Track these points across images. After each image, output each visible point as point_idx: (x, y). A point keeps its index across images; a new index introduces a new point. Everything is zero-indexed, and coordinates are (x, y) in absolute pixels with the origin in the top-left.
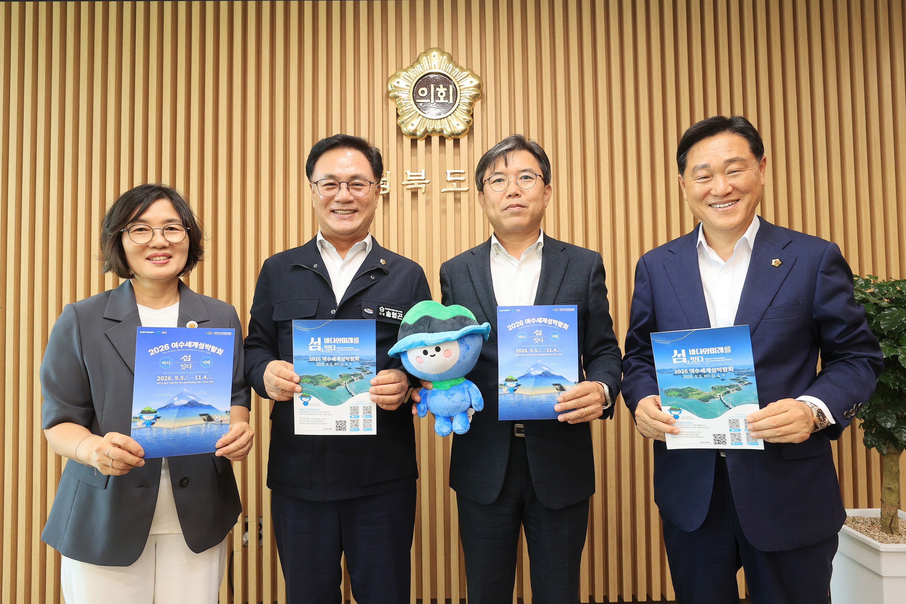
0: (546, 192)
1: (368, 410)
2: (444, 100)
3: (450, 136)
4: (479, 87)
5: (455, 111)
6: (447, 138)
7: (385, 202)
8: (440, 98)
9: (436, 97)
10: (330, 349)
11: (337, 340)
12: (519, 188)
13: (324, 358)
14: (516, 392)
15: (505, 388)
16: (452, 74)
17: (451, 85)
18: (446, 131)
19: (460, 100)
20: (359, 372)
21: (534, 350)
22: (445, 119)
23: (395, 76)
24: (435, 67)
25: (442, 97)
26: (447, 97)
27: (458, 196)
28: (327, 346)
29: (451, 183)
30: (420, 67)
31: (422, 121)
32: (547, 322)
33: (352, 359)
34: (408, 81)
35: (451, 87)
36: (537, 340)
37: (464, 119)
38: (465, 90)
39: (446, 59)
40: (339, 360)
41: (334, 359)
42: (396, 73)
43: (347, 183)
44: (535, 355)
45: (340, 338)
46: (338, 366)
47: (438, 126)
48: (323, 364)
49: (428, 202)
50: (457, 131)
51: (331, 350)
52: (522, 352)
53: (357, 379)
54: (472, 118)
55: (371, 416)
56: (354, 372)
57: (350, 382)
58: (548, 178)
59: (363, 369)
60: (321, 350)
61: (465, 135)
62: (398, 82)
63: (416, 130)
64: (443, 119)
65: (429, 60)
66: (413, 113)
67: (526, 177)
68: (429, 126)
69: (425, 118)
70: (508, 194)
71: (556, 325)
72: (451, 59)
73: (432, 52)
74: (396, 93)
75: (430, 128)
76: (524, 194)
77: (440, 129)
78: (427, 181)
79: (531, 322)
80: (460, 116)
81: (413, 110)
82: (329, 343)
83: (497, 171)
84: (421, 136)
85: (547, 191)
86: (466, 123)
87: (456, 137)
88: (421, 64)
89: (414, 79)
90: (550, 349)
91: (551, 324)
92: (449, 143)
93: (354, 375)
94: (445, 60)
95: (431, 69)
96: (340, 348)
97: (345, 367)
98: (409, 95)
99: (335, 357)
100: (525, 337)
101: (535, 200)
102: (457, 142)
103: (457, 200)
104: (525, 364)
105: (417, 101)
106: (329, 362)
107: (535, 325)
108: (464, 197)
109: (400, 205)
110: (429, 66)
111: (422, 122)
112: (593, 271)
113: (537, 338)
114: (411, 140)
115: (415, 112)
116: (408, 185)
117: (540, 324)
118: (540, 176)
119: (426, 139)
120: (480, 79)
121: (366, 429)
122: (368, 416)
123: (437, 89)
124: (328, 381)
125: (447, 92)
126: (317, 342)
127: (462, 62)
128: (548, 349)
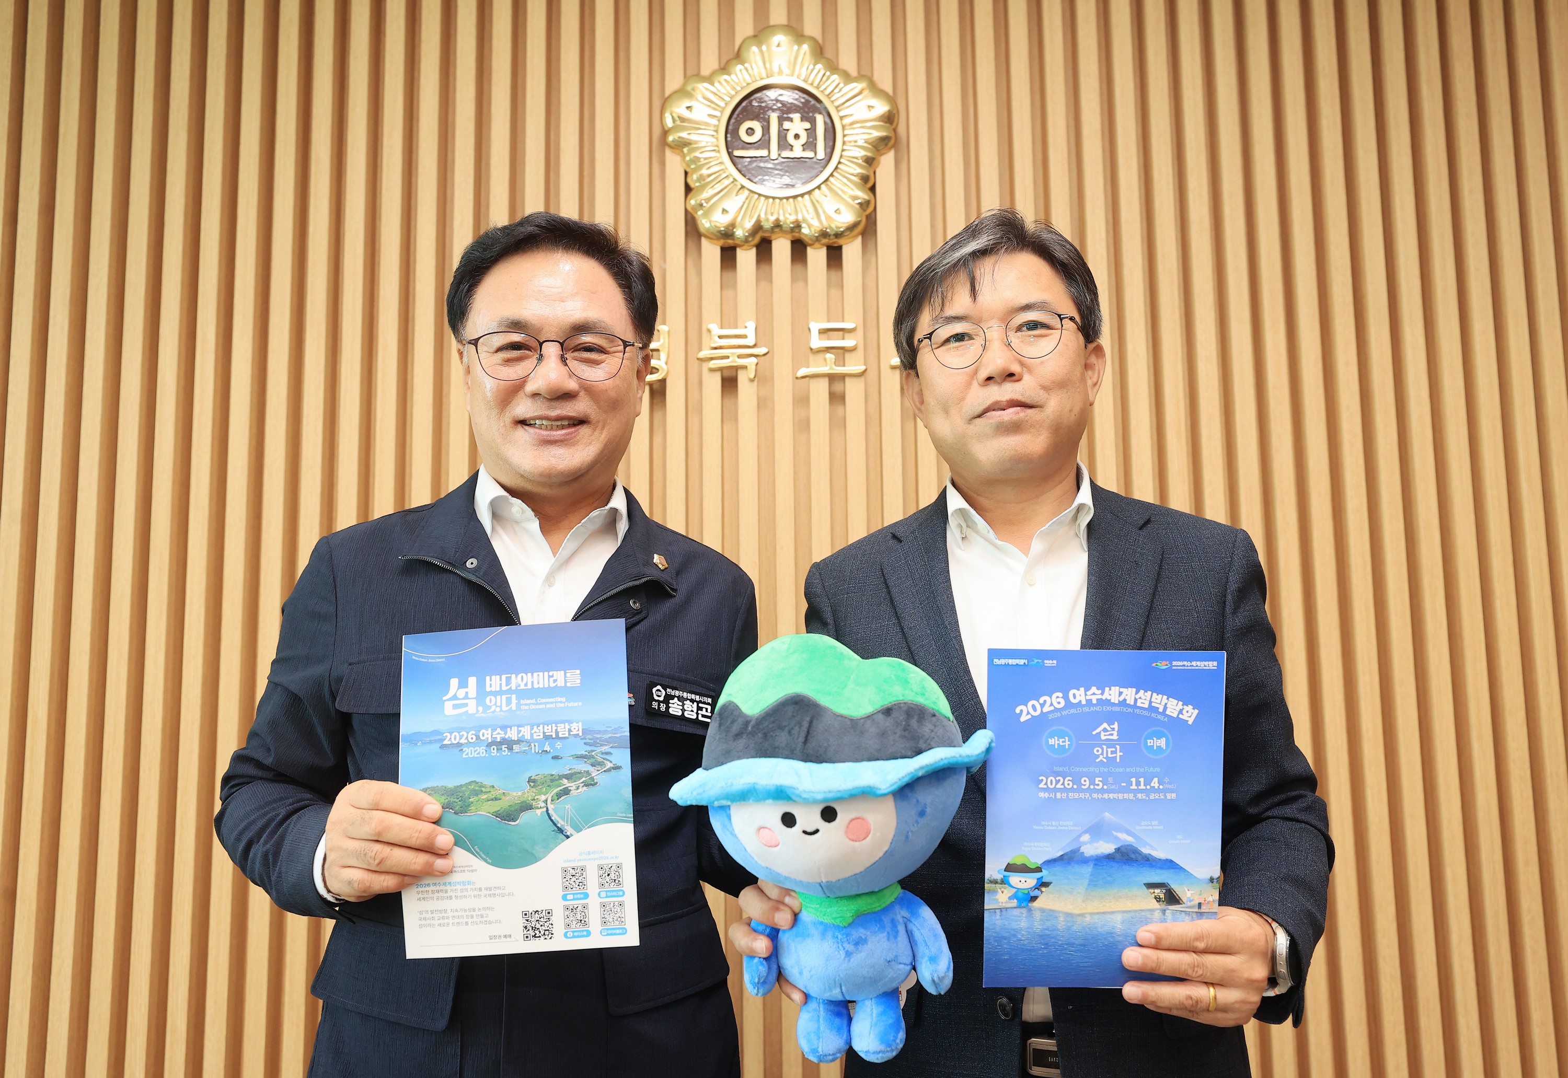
0: (1088, 362)
1: (612, 876)
2: (804, 150)
3: (817, 239)
4: (889, 119)
5: (831, 179)
6: (810, 245)
7: (655, 401)
8: (792, 146)
9: (783, 144)
10: (501, 707)
11: (520, 681)
12: (1014, 356)
13: (486, 732)
14: (1036, 904)
15: (1005, 891)
16: (821, 89)
17: (820, 113)
18: (809, 226)
19: (843, 150)
20: (583, 766)
21: (1092, 782)
22: (806, 197)
23: (683, 92)
24: (780, 72)
25: (797, 145)
26: (810, 144)
27: (838, 387)
28: (493, 698)
29: (821, 356)
30: (744, 72)
31: (747, 202)
32: (1136, 700)
33: (563, 730)
34: (713, 105)
35: (820, 119)
36: (1102, 754)
37: (855, 198)
38: (855, 126)
39: (808, 53)
40: (528, 737)
41: (512, 734)
42: (684, 85)
43: (562, 344)
44: (1095, 796)
45: (529, 674)
46: (524, 752)
47: (787, 215)
48: (482, 750)
49: (764, 404)
50: (837, 227)
51: (504, 708)
52: (1059, 786)
53: (578, 788)
54: (872, 196)
55: (621, 893)
56: (568, 767)
57: (559, 796)
58: (1095, 322)
59: (593, 757)
60: (478, 711)
61: (856, 236)
62: (688, 108)
63: (733, 225)
64: (800, 198)
65: (766, 55)
66: (726, 182)
67: (1033, 325)
68: (766, 214)
69: (756, 196)
70: (983, 374)
71: (1161, 710)
72: (819, 52)
73: (774, 35)
74: (684, 135)
75: (767, 220)
76: (1030, 370)
77: (793, 223)
78: (762, 350)
79: (1088, 698)
80: (842, 191)
81: (724, 175)
82: (498, 689)
83: (950, 312)
84: (746, 241)
85: (1093, 359)
86: (857, 206)
87: (832, 241)
88: (746, 65)
89: (728, 99)
90: (1142, 780)
91: (1146, 706)
92: (817, 256)
93: (569, 777)
94: (805, 54)
95: (772, 76)
96: (528, 702)
97: (545, 756)
98: (717, 139)
99: (515, 729)
100: (1067, 743)
101: (1061, 385)
102: (835, 255)
103: (837, 398)
104: (1064, 823)
105: (737, 153)
106: (498, 744)
107: (1097, 709)
108: (854, 391)
109: (693, 409)
110: (766, 68)
111: (749, 204)
112: (1233, 586)
113: (1105, 747)
114: (723, 249)
115: (731, 179)
116: (712, 359)
117: (1114, 704)
118: (1072, 319)
119: (758, 246)
120: (891, 100)
121: (610, 932)
122: (614, 893)
123: (786, 125)
124: (496, 799)
125: (811, 132)
126: (466, 690)
127: (848, 61)
128: (1133, 780)
